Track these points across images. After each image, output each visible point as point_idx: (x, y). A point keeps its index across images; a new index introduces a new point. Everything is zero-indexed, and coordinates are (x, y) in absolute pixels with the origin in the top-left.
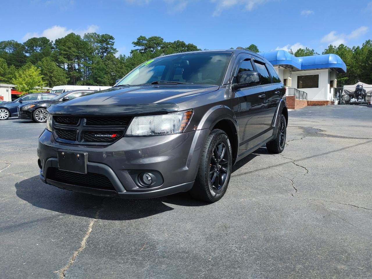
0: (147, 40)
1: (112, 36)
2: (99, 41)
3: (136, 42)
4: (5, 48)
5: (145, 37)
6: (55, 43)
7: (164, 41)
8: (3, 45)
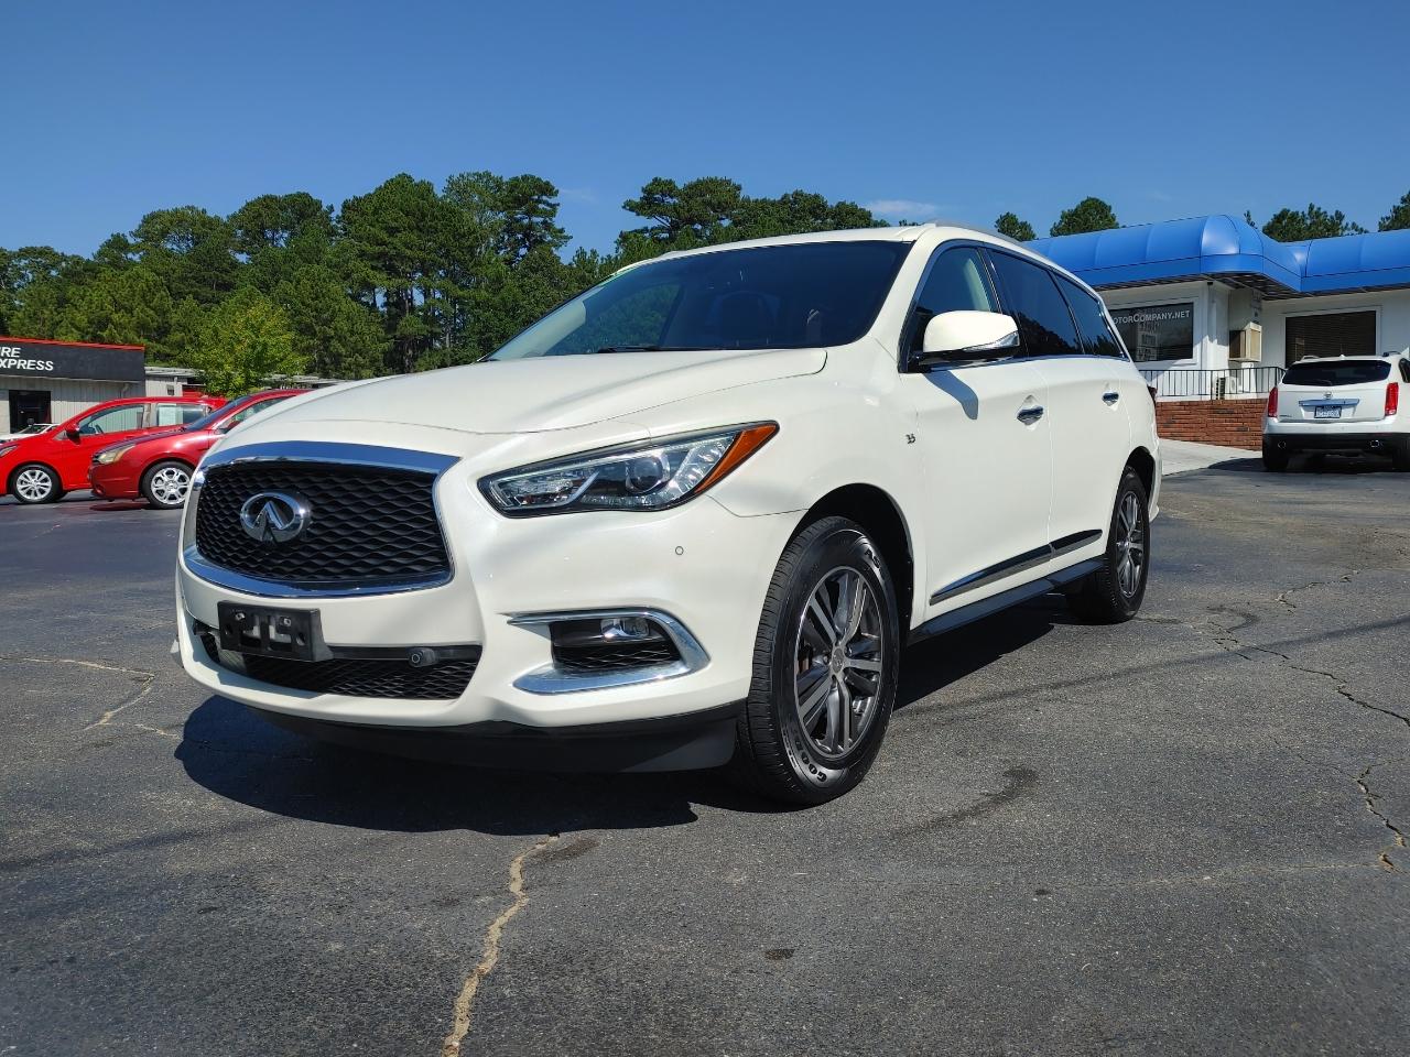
0: (679, 194)
1: (547, 183)
2: (499, 204)
3: (638, 200)
4: (164, 234)
5: (670, 182)
6: (340, 214)
7: (742, 194)
8: (156, 227)
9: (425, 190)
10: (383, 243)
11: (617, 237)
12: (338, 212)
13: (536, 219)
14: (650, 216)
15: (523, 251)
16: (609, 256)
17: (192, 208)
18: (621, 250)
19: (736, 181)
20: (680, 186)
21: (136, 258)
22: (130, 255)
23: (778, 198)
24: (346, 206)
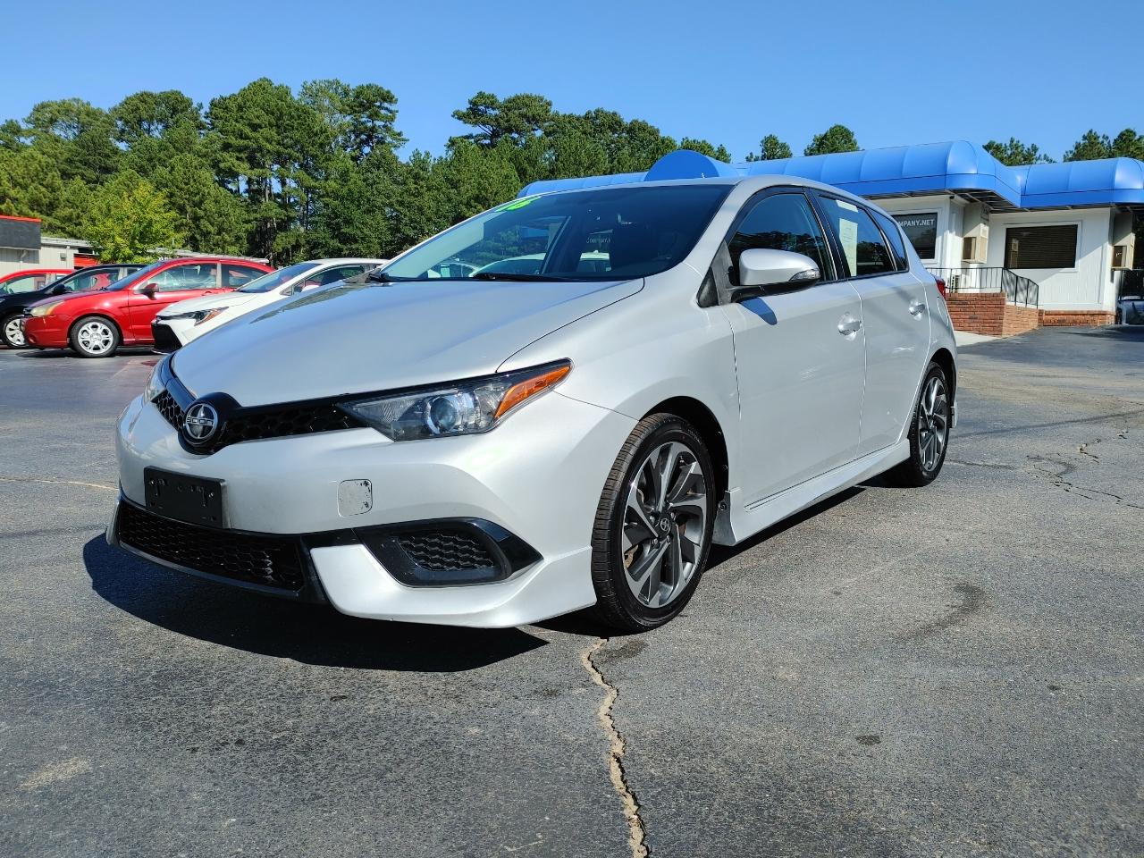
0: (499, 107)
1: (388, 92)
2: (347, 108)
3: (465, 111)
4: (53, 121)
5: (493, 96)
6: (208, 111)
7: (553, 110)
8: (45, 117)
9: (283, 93)
10: (247, 138)
11: (447, 142)
12: (206, 108)
13: (378, 123)
14: (475, 124)
15: (367, 150)
16: (441, 158)
17: (77, 100)
18: (450, 153)
19: (547, 98)
20: (501, 99)
21: (28, 142)
22: (22, 139)
23: (583, 114)
24: (213, 104)
